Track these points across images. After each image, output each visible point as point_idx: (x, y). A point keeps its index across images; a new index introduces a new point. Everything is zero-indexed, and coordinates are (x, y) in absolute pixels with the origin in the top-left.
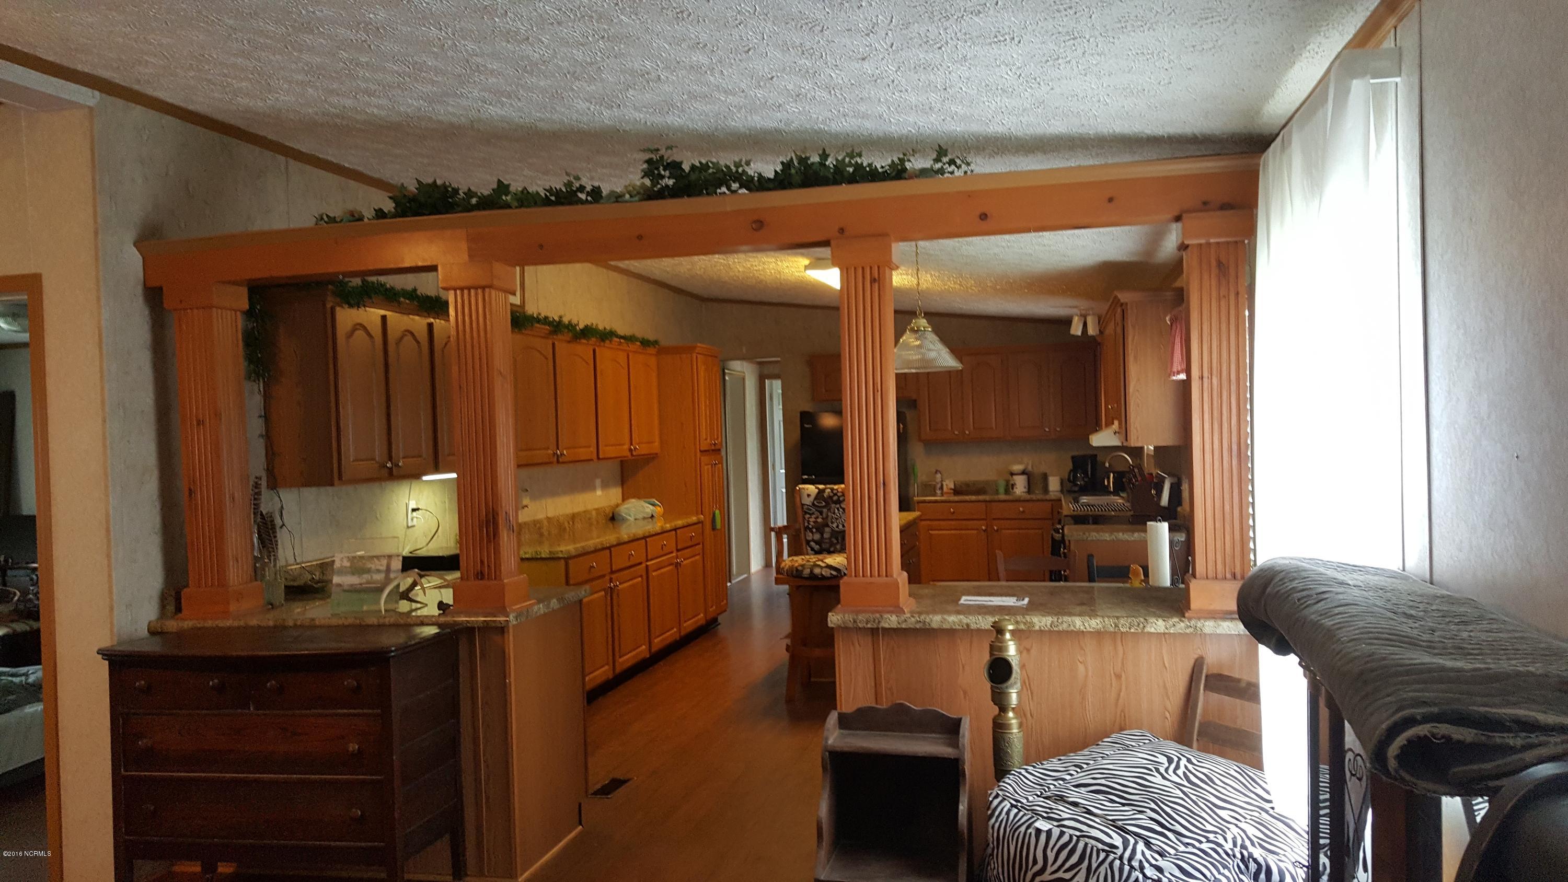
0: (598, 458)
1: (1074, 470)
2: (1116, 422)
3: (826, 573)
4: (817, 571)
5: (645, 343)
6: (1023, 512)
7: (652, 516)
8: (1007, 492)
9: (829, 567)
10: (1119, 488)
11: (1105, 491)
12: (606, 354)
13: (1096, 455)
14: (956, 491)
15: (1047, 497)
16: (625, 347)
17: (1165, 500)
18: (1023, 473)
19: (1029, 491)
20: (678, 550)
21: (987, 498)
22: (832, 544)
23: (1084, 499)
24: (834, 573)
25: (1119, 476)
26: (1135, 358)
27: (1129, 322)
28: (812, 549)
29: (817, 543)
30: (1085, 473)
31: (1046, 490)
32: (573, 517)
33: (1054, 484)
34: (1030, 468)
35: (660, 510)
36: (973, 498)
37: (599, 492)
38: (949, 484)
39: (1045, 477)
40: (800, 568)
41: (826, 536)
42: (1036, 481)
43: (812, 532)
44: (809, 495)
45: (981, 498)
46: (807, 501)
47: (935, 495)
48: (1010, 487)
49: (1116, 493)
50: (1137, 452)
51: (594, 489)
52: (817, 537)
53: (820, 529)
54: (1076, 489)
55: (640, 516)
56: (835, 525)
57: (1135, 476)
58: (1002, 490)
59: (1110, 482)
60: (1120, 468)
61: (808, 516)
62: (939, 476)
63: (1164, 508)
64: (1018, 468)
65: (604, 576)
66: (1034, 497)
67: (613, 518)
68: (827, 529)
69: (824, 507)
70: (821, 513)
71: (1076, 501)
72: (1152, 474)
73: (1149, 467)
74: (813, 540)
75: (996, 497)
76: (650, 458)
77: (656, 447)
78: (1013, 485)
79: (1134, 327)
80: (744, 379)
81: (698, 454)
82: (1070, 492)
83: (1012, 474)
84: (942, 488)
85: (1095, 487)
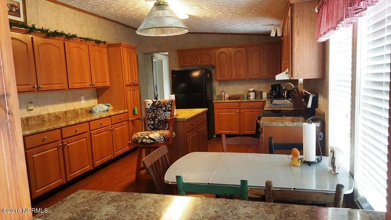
0: (69, 89)
1: (272, 90)
2: (287, 69)
3: (149, 141)
4: (144, 140)
5: (98, 42)
6: (252, 106)
7: (108, 110)
8: (248, 98)
9: (150, 138)
10: (288, 97)
11: (283, 98)
12: (70, 44)
13: (280, 85)
14: (230, 98)
15: (262, 100)
16: (84, 42)
17: (309, 105)
18: (253, 91)
19: (255, 98)
20: (112, 125)
21: (239, 101)
22: (159, 126)
23: (275, 102)
24: (152, 142)
25: (289, 92)
26: (298, 33)
27: (295, 13)
28: (150, 128)
29: (152, 125)
30: (276, 91)
31: (262, 98)
32: (66, 112)
33: (265, 95)
34: (256, 90)
35: (111, 108)
36: (234, 101)
37: (83, 102)
38: (227, 96)
39: (261, 93)
40: (137, 139)
41: (156, 122)
42: (258, 94)
43: (150, 121)
44: (149, 104)
45: (237, 101)
46: (148, 107)
47: (222, 100)
48: (248, 97)
49: (287, 98)
50: (296, 82)
51: (80, 100)
52: (152, 122)
53: (154, 119)
54: (273, 97)
55: (102, 110)
56: (160, 117)
57: (295, 93)
58: (246, 98)
59: (285, 94)
60: (289, 89)
61: (148, 113)
62: (223, 93)
63: (309, 109)
64: (252, 89)
65: (58, 141)
66: (256, 100)
67: (90, 111)
68: (156, 119)
69: (155, 109)
70: (154, 112)
71: (271, 102)
72: (302, 92)
73: (302, 89)
74: (150, 124)
75: (242, 101)
76: (107, 88)
77: (108, 84)
78: (250, 96)
79: (297, 16)
80: (162, 61)
81: (125, 86)
82: (270, 98)
83: (249, 92)
84: (224, 97)
85: (279, 96)
